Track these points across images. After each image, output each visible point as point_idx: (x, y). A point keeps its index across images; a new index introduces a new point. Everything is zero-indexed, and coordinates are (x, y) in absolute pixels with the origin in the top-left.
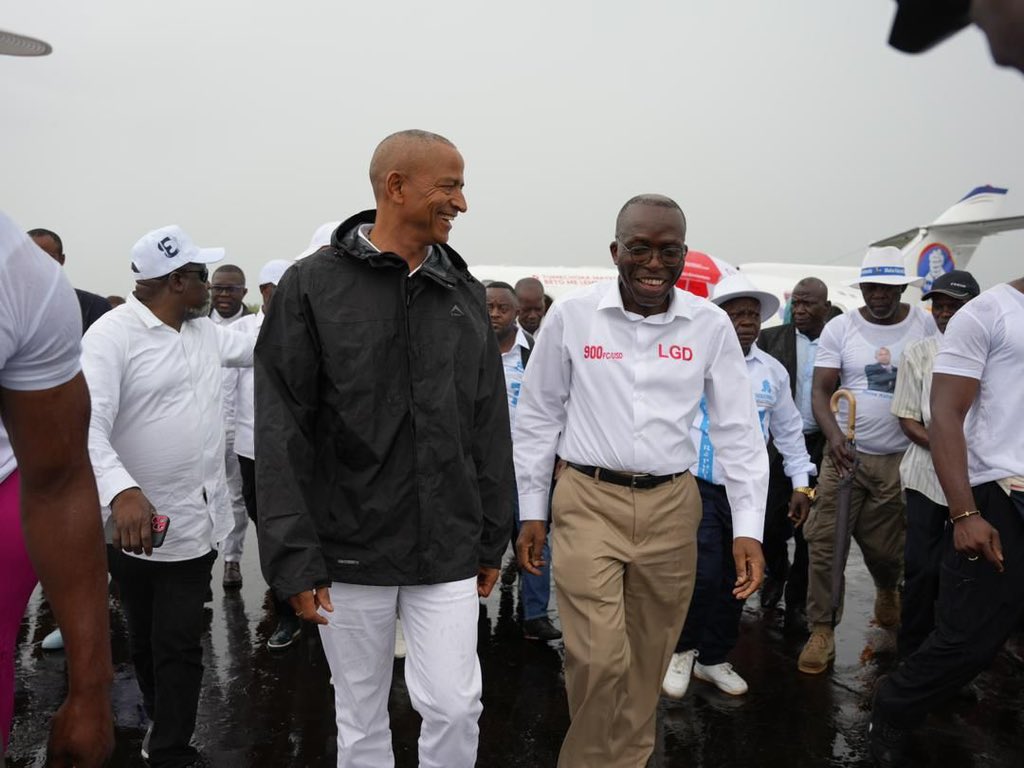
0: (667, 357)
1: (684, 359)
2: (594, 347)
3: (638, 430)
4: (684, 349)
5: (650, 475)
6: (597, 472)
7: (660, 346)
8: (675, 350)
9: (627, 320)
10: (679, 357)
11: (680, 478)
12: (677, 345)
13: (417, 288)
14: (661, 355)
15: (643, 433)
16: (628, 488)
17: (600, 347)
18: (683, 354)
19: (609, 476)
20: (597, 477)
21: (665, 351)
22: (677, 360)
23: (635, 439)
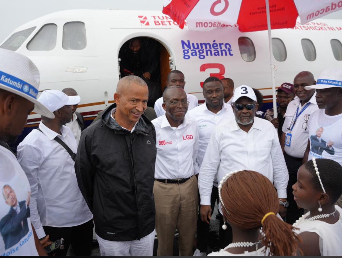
0: (186, 139)
1: (191, 139)
2: (162, 141)
3: (180, 165)
4: (190, 136)
5: (183, 179)
6: (166, 181)
7: (183, 136)
8: (188, 137)
9: (172, 130)
10: (189, 139)
11: (192, 177)
12: (188, 135)
13: (134, 137)
14: (184, 139)
15: (181, 166)
16: (177, 184)
17: (164, 141)
18: (190, 137)
19: (170, 181)
20: (166, 183)
21: (185, 138)
22: (189, 140)
23: (179, 168)
